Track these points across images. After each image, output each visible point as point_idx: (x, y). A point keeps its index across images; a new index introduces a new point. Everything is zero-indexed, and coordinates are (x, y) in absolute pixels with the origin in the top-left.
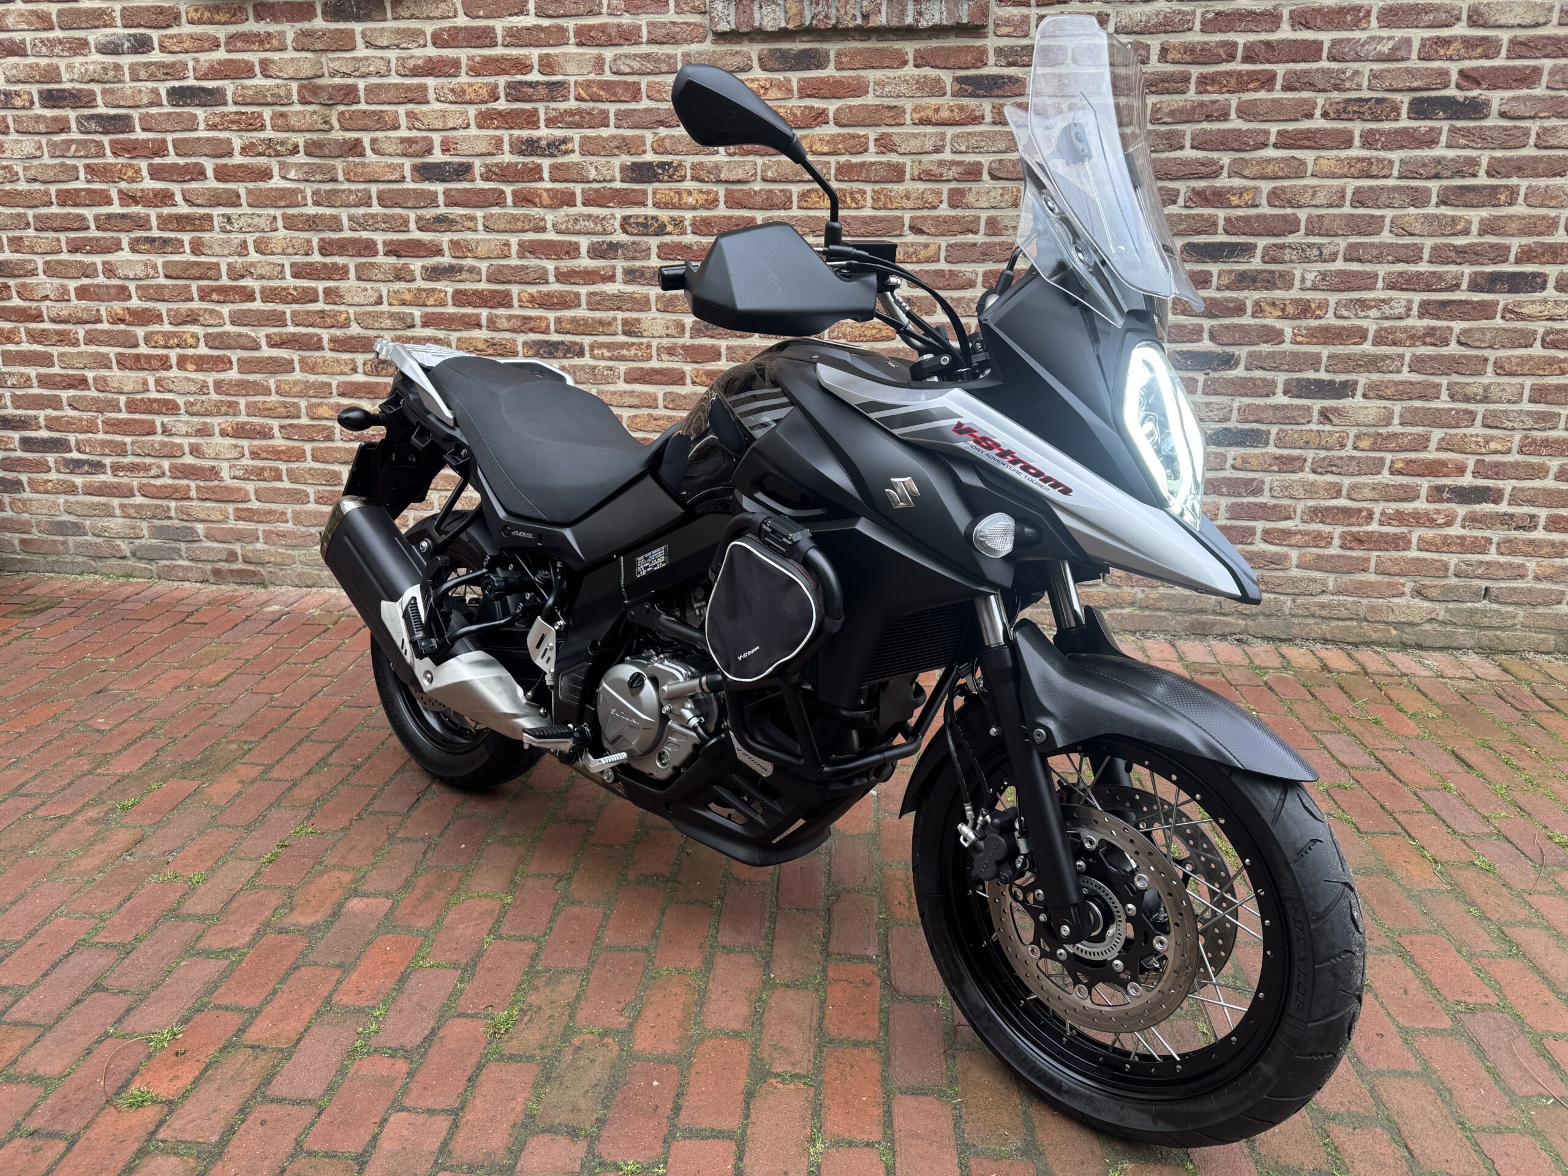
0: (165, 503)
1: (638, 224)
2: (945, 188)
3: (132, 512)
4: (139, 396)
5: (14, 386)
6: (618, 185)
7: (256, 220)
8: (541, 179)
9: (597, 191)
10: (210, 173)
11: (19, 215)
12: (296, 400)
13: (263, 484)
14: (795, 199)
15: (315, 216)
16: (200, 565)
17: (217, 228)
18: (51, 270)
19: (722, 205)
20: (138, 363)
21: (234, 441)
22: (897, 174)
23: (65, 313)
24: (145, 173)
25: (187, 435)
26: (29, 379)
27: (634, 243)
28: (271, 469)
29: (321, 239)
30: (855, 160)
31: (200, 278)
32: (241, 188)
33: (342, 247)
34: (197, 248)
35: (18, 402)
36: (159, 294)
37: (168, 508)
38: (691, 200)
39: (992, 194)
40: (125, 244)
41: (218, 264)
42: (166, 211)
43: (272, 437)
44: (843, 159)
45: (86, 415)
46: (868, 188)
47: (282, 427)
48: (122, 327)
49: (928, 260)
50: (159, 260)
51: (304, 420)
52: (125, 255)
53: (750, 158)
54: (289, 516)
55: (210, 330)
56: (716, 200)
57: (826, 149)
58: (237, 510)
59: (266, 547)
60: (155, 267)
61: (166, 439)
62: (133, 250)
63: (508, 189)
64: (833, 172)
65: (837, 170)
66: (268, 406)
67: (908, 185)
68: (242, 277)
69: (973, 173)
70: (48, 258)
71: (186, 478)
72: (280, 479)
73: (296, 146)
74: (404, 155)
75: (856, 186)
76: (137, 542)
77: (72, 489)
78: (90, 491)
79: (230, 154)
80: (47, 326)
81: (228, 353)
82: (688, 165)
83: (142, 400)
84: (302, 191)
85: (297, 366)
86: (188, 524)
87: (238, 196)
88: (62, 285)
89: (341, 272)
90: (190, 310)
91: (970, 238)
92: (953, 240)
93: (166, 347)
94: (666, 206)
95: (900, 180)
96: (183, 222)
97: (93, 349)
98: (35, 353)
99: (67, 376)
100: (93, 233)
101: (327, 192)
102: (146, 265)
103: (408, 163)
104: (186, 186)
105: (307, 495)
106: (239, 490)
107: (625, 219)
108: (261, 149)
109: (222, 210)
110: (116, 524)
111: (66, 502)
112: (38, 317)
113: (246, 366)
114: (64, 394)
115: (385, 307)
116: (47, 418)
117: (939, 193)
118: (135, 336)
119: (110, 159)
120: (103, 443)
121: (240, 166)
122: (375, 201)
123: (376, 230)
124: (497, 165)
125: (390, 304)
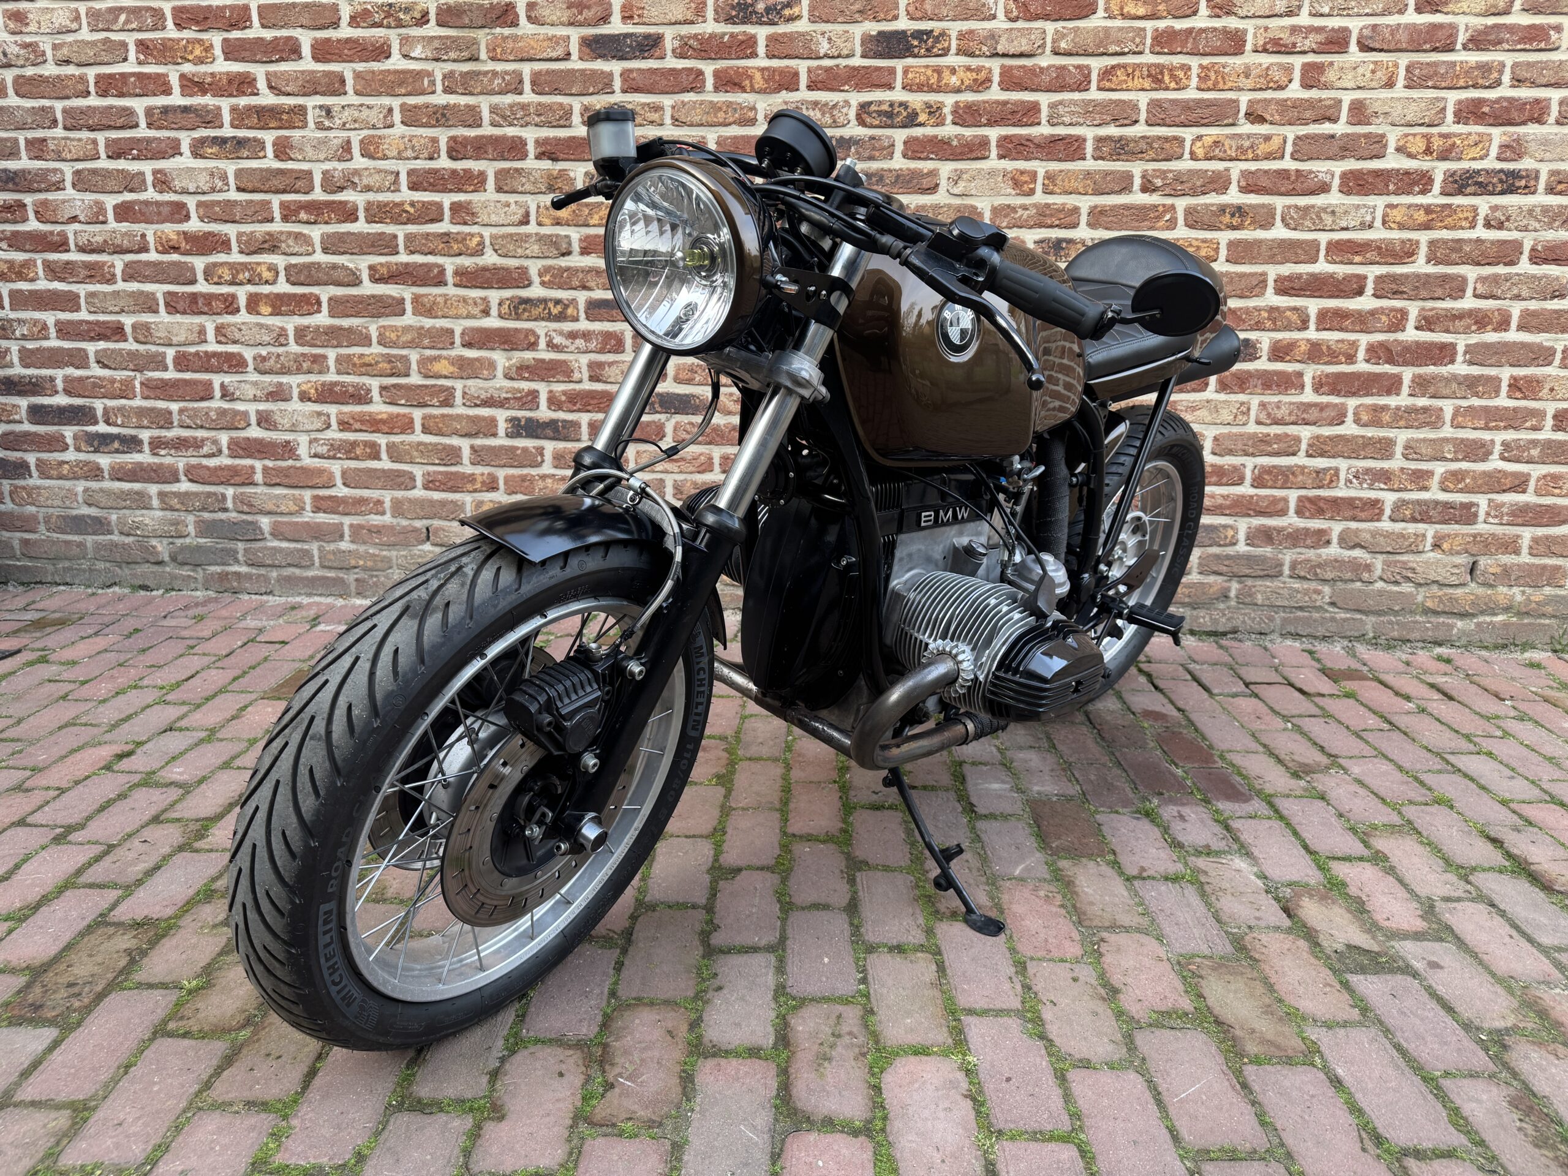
0: (220, 489)
1: (880, 113)
2: (1298, 61)
3: (174, 502)
4: (192, 349)
5: (24, 337)
6: (857, 61)
7: (366, 112)
8: (753, 55)
9: (828, 70)
10: (306, 50)
11: (43, 109)
12: (404, 352)
13: (353, 464)
14: (1094, 77)
15: (445, 107)
16: (262, 571)
17: (311, 125)
18: (82, 182)
19: (995, 86)
20: (194, 305)
21: (318, 407)
22: (1235, 43)
23: (99, 239)
24: (218, 51)
25: (255, 399)
26: (45, 327)
27: (872, 138)
28: (366, 444)
29: (453, 139)
30: (1180, 25)
31: (284, 192)
32: (347, 70)
33: (480, 148)
34: (282, 150)
35: (28, 358)
36: (227, 213)
37: (224, 496)
38: (954, 80)
39: (1360, 70)
40: (185, 148)
41: (309, 173)
42: (243, 101)
43: (371, 401)
44: (1162, 24)
45: (120, 375)
46: (1194, 62)
47: (383, 388)
48: (175, 257)
49: (1268, 157)
50: (230, 167)
51: (415, 379)
52: (186, 160)
53: (1039, 24)
54: (387, 505)
55: (294, 260)
56: (989, 80)
57: (1141, 11)
58: (316, 498)
59: (353, 547)
60: (224, 177)
61: (226, 405)
62: (196, 155)
63: (708, 68)
64: (1149, 41)
65: (1154, 39)
66: (367, 360)
67: (1249, 58)
68: (341, 189)
69: (1337, 42)
70: (80, 166)
71: (250, 456)
72: (376, 457)
73: (425, 14)
74: (571, 24)
75: (1177, 60)
76: (179, 542)
77: (95, 473)
78: (119, 474)
79: (335, 25)
80: (74, 256)
81: (315, 290)
82: (954, 35)
83: (197, 354)
84: (430, 74)
85: (409, 307)
86: (249, 518)
87: (343, 82)
88: (97, 202)
89: (477, 182)
90: (269, 234)
91: (1327, 128)
92: (1302, 130)
93: (232, 283)
94: (920, 88)
95: (1238, 50)
96: (265, 117)
97: (134, 286)
98: (55, 293)
99: (97, 323)
100: (143, 131)
101: (464, 75)
102: (212, 175)
103: (575, 35)
104: (272, 68)
105: (413, 479)
106: (320, 472)
107: (864, 107)
108: (377, 18)
109: (319, 100)
110: (152, 518)
111: (86, 490)
112: (62, 245)
113: (339, 307)
114: (92, 348)
115: (532, 228)
116: (67, 379)
117: (1288, 69)
118: (192, 270)
119: (171, 32)
120: (141, 412)
121: (348, 41)
122: (527, 86)
123: (527, 124)
124: (696, 35)
125: (540, 224)
